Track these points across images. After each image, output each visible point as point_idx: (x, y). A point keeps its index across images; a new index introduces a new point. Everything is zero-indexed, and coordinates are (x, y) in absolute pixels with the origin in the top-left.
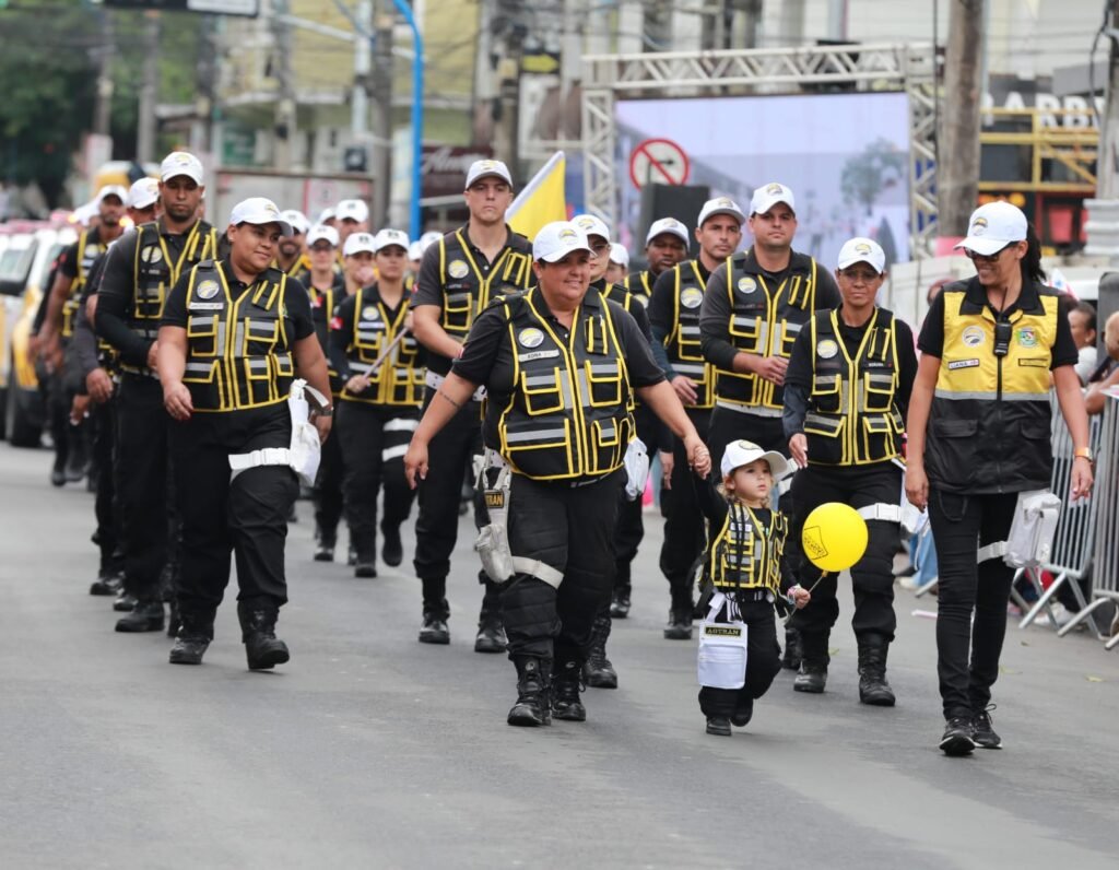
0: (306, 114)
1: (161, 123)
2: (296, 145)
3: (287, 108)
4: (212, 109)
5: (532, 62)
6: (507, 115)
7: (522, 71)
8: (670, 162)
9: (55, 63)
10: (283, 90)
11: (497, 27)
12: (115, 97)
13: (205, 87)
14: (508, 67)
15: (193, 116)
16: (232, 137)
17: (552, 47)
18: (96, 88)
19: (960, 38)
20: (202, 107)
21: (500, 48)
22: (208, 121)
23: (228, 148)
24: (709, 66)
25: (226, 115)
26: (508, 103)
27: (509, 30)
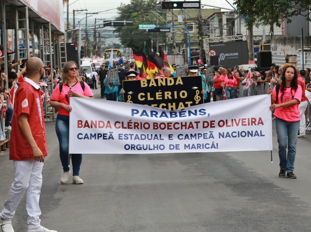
0: (178, 45)
1: (160, 46)
2: (177, 49)
3: (175, 44)
4: (166, 44)
5: (204, 37)
6: (201, 45)
7: (202, 38)
8: (214, 53)
9: (145, 39)
10: (174, 42)
11: (199, 33)
12: (154, 42)
13: (165, 41)
14: (200, 38)
15: (163, 45)
16: (169, 48)
17: (208, 34)
18: (151, 42)
19: (250, 34)
20: (164, 44)
21: (200, 36)
22: (165, 46)
23: (168, 50)
24: (221, 39)
25: (168, 45)
26: (201, 43)
27: (200, 33)
